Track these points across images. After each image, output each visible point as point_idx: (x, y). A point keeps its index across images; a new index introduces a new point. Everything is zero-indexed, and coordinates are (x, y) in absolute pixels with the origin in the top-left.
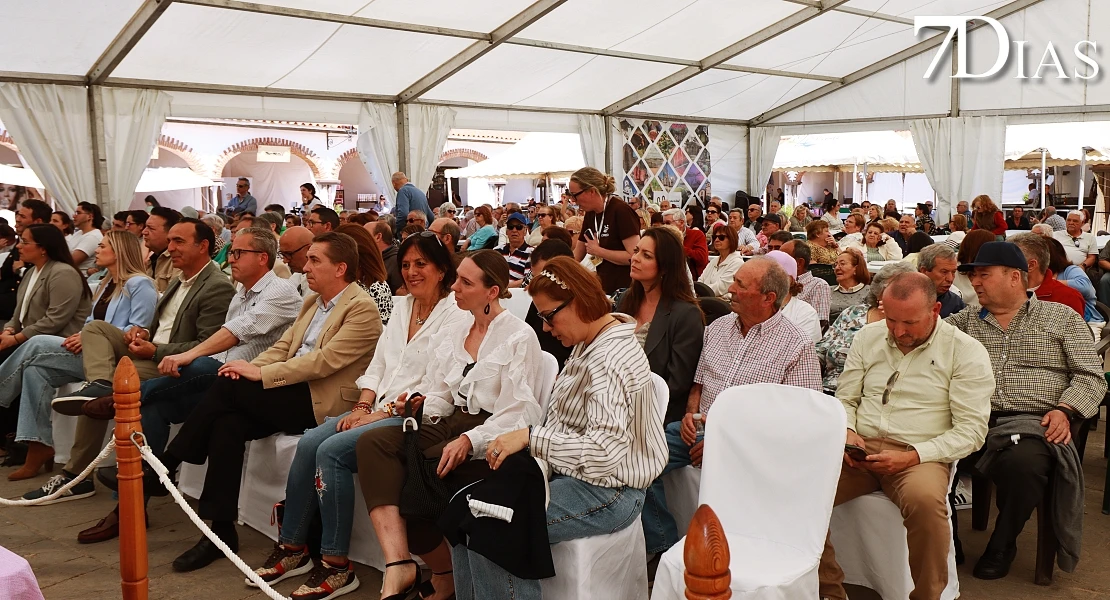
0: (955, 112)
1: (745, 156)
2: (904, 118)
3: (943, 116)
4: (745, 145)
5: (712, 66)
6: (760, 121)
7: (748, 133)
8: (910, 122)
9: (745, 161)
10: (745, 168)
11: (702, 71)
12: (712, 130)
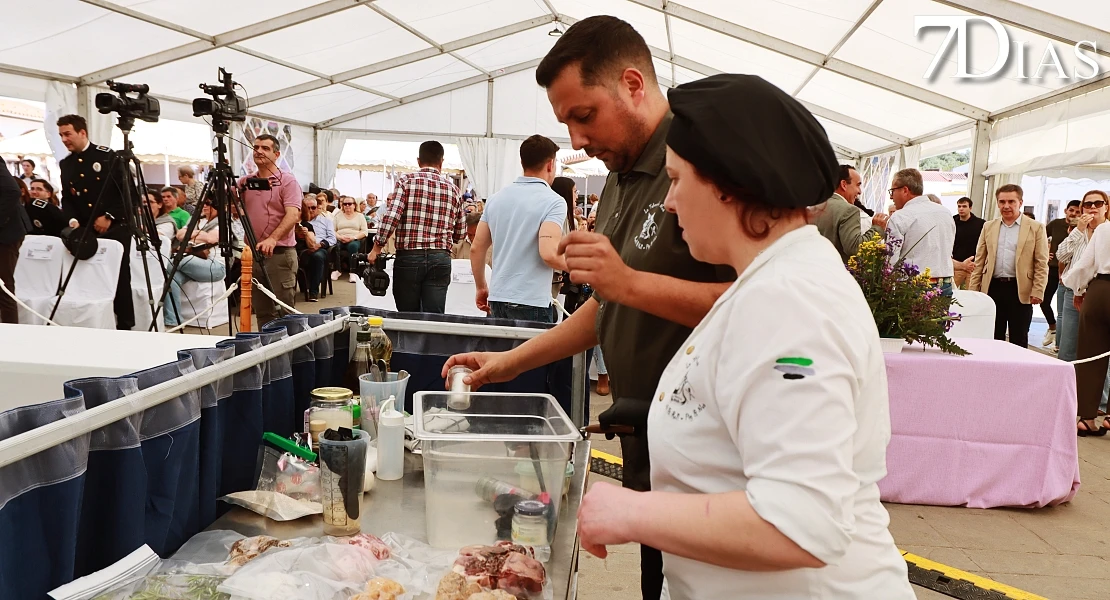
0: (490, 135)
1: (312, 154)
2: (451, 135)
3: (481, 136)
4: (312, 144)
5: (340, 82)
6: (327, 125)
7: (316, 134)
8: (457, 138)
9: (312, 158)
10: (312, 164)
11: (332, 83)
12: (293, 129)
